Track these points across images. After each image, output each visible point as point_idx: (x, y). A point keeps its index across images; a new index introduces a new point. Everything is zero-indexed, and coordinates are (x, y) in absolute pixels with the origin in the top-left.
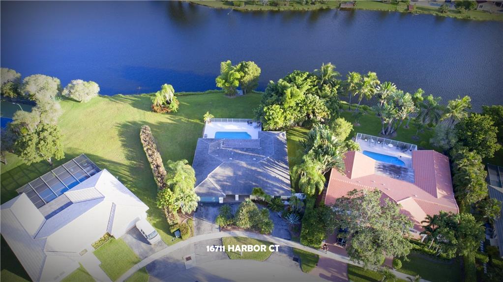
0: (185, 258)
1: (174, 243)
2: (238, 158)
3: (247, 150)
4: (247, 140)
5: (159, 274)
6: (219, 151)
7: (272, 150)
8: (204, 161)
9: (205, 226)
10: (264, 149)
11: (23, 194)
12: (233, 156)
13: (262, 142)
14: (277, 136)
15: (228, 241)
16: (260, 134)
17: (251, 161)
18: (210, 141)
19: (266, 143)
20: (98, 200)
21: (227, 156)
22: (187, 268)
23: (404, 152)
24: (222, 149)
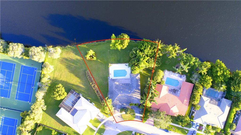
1: (109, 117)
2: (124, 91)
3: (126, 85)
4: (126, 79)
5: (107, 125)
6: (117, 86)
7: (135, 85)
8: (113, 92)
9: (116, 111)
10: (132, 84)
11: (62, 108)
12: (122, 90)
13: (131, 80)
14: (137, 78)
15: (123, 115)
16: (130, 76)
17: (128, 93)
18: (113, 82)
19: (133, 81)
20: (85, 110)
21: (120, 90)
22: (114, 124)
23: (181, 78)
24: (118, 85)
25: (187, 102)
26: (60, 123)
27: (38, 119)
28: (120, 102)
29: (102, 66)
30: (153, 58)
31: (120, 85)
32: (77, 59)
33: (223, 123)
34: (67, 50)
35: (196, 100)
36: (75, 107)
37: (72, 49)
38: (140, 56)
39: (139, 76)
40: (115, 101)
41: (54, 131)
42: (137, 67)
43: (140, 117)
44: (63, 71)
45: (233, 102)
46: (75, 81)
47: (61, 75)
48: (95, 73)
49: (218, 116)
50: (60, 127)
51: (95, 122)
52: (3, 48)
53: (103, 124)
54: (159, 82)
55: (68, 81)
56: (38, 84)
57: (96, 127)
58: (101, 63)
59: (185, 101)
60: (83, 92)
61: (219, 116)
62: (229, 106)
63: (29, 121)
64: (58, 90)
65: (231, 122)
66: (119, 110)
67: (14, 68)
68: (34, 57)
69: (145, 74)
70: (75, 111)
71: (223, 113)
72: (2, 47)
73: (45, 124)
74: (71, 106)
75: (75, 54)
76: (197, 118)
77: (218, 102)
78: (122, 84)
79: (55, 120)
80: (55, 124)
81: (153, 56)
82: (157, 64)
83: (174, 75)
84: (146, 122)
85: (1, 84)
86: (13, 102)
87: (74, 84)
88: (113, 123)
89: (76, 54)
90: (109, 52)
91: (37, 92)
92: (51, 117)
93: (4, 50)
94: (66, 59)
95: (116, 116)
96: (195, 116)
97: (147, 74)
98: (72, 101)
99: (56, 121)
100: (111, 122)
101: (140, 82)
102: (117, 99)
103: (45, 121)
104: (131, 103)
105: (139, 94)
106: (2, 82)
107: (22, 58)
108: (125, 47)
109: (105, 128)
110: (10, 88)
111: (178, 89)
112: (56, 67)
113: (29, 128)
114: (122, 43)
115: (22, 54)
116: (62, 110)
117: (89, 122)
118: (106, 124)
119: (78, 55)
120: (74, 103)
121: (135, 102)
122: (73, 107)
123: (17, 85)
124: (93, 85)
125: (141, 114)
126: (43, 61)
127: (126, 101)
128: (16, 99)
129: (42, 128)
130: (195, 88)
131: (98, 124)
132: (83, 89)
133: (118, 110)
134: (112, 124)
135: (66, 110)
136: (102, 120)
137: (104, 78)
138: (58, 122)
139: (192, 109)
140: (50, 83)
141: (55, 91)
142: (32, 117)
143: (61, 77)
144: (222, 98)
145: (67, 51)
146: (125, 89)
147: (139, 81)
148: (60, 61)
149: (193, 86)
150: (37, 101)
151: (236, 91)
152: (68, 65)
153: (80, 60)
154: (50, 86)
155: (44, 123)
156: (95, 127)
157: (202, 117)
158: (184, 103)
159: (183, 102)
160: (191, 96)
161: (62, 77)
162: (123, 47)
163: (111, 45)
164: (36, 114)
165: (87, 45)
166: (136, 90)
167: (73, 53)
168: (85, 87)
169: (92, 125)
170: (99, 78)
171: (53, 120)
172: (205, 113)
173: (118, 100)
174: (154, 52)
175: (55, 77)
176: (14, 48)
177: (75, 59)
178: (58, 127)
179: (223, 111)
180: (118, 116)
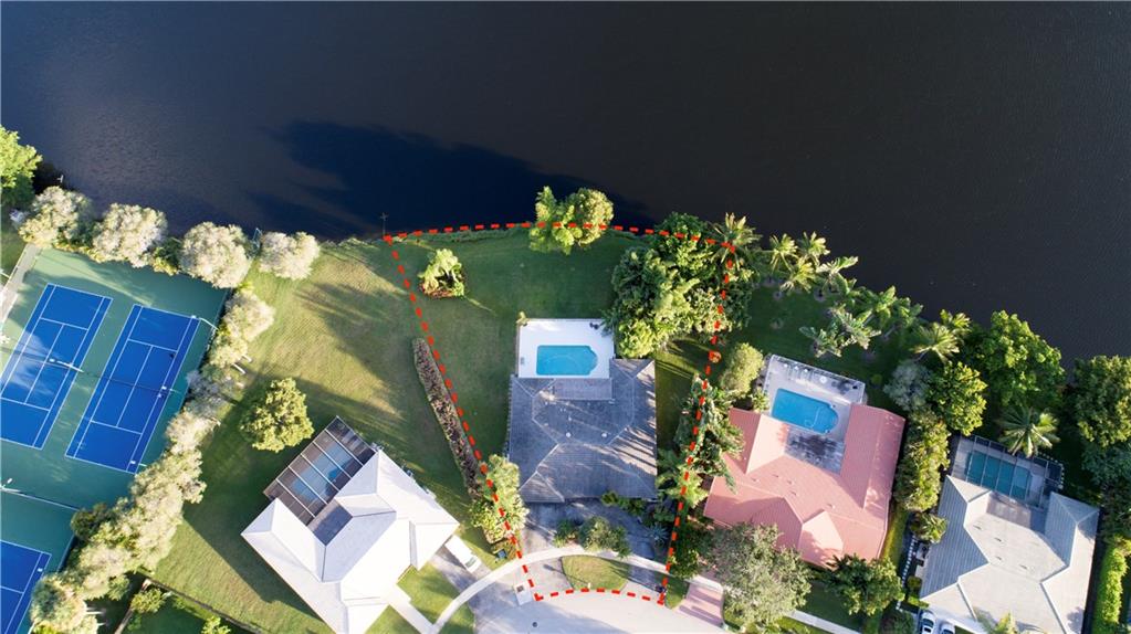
0: (515, 588)
1: (499, 566)
2: (579, 433)
3: (592, 408)
4: (591, 382)
5: (486, 613)
6: (548, 411)
7: (631, 409)
8: (527, 434)
9: (537, 538)
10: (618, 403)
11: (277, 499)
12: (571, 427)
13: (615, 387)
14: (639, 375)
15: (570, 562)
16: (612, 368)
17: (599, 440)
18: (532, 389)
19: (622, 392)
20: (387, 515)
21: (562, 427)
22: (521, 603)
23: (842, 393)
24: (553, 406)
25: (881, 499)
26: (252, 586)
27: (152, 546)
28: (557, 486)
29: (486, 325)
30: (710, 290)
31: (565, 407)
32: (381, 293)
33: (1074, 621)
34: (344, 254)
35: (921, 483)
36: (344, 499)
37: (366, 252)
38: (656, 273)
39: (650, 370)
40: (537, 478)
41: (218, 621)
42: (639, 324)
43: (652, 578)
44: (312, 338)
45: (1103, 512)
46: (357, 383)
47: (299, 357)
48: (454, 352)
49: (1040, 578)
50: (251, 609)
51: (429, 588)
52: (79, 221)
53: (466, 603)
54: (743, 396)
55: (327, 384)
56: (191, 377)
57: (431, 616)
58: (486, 315)
59: (871, 492)
60: (387, 437)
61: (1047, 578)
62: (1087, 534)
63: (108, 551)
64: (278, 398)
65: (1115, 619)
66: (553, 532)
67: (100, 317)
68: (203, 259)
69: (678, 368)
70: (341, 518)
71: (1063, 564)
72: (76, 215)
73: (178, 585)
74: (322, 496)
75: (375, 272)
76: (939, 588)
77: (1032, 510)
78: (572, 402)
79: (234, 566)
80: (227, 588)
81: (712, 280)
82: (729, 318)
83: (810, 379)
84: (684, 602)
85: (24, 380)
86: (52, 465)
87: (352, 397)
88: (517, 602)
89: (380, 272)
90: (522, 269)
91: (177, 414)
92: (216, 553)
93: (82, 230)
94: (334, 292)
95: (533, 564)
96: (928, 577)
97: (686, 367)
98: (331, 468)
99: (234, 575)
100: (506, 593)
101: (654, 395)
102: (545, 466)
103: (181, 571)
104: (614, 492)
105: (648, 451)
106: (28, 374)
107: (149, 268)
108: (596, 233)
109: (474, 626)
110: (59, 402)
111: (832, 440)
112: (284, 323)
113: (97, 586)
114: (580, 220)
115: (150, 250)
116: (278, 510)
117: (399, 584)
118: (483, 601)
119: (385, 278)
120: (339, 480)
121: (628, 490)
122: (332, 498)
123: (90, 391)
124: (437, 405)
125: (657, 561)
126: (234, 285)
127: (587, 479)
128: (71, 453)
129: (159, 602)
130: (910, 434)
131: (441, 598)
132: (392, 424)
133: (548, 534)
134: (511, 603)
135: (297, 510)
136: (467, 581)
137: (491, 378)
138: (245, 579)
139: (908, 544)
140: (246, 387)
141: (262, 404)
142: (126, 530)
143: (296, 365)
144: (1047, 493)
145: (346, 258)
146: (586, 422)
147: (649, 392)
148: (306, 298)
149: (902, 427)
150: (171, 454)
151: (1104, 445)
152: (339, 314)
153: (395, 296)
154: (243, 400)
155: (173, 582)
156: (425, 613)
157: (961, 579)
158: (866, 504)
159: (859, 499)
160: (897, 471)
161: (304, 362)
162: (584, 237)
163: (534, 232)
164: (148, 515)
165: (431, 241)
166: (635, 430)
167: (368, 266)
168: (402, 415)
169: (411, 602)
170: (469, 379)
171: (221, 570)
172: (975, 559)
173: (550, 475)
174: (718, 260)
175: (273, 360)
176: (127, 220)
177: (370, 293)
178: (242, 605)
179: (1063, 553)
180: (547, 567)
